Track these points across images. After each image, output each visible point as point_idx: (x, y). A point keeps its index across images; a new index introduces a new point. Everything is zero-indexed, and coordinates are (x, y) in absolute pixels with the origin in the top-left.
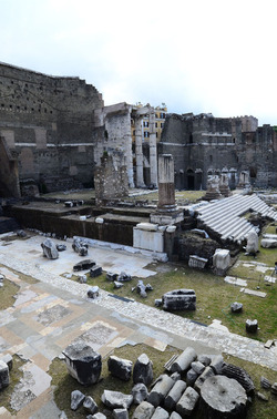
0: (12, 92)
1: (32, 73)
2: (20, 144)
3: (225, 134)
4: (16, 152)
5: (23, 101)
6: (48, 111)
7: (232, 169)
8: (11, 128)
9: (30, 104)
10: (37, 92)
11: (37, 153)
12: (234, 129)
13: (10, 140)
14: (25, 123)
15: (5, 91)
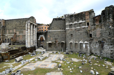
1: (24, 19)
2: (20, 34)
3: (81, 21)
4: (19, 36)
5: (21, 25)
7: (86, 42)
8: (18, 31)
9: (23, 25)
10: (24, 22)
11: (23, 36)
12: (87, 17)
13: (18, 34)
14: (21, 30)
15: (18, 24)
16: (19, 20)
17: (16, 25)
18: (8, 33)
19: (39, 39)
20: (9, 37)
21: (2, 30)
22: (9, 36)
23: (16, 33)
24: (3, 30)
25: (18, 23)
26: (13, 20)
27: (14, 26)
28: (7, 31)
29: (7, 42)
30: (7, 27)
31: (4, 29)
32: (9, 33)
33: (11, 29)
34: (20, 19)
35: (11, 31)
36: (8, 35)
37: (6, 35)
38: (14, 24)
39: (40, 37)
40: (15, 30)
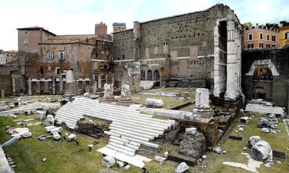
0: (178, 29)
1: (190, 14)
2: (180, 58)
4: (177, 63)
5: (184, 33)
6: (201, 33)
8: (176, 49)
9: (188, 33)
10: (193, 24)
11: (190, 62)
13: (175, 56)
14: (184, 45)
15: (174, 30)
16: (177, 19)
17: (169, 33)
18: (148, 55)
19: (251, 73)
20: (150, 66)
21: (134, 50)
22: (152, 62)
23: (169, 56)
24: (137, 49)
25: (174, 28)
26: (159, 20)
27: (165, 37)
28: (147, 50)
29: (146, 78)
30: (146, 39)
31: (140, 46)
32: (151, 56)
33: (155, 45)
34: (178, 16)
35: (156, 50)
36: (148, 61)
37: (145, 61)
38: (163, 31)
39: (253, 67)
40: (166, 47)
